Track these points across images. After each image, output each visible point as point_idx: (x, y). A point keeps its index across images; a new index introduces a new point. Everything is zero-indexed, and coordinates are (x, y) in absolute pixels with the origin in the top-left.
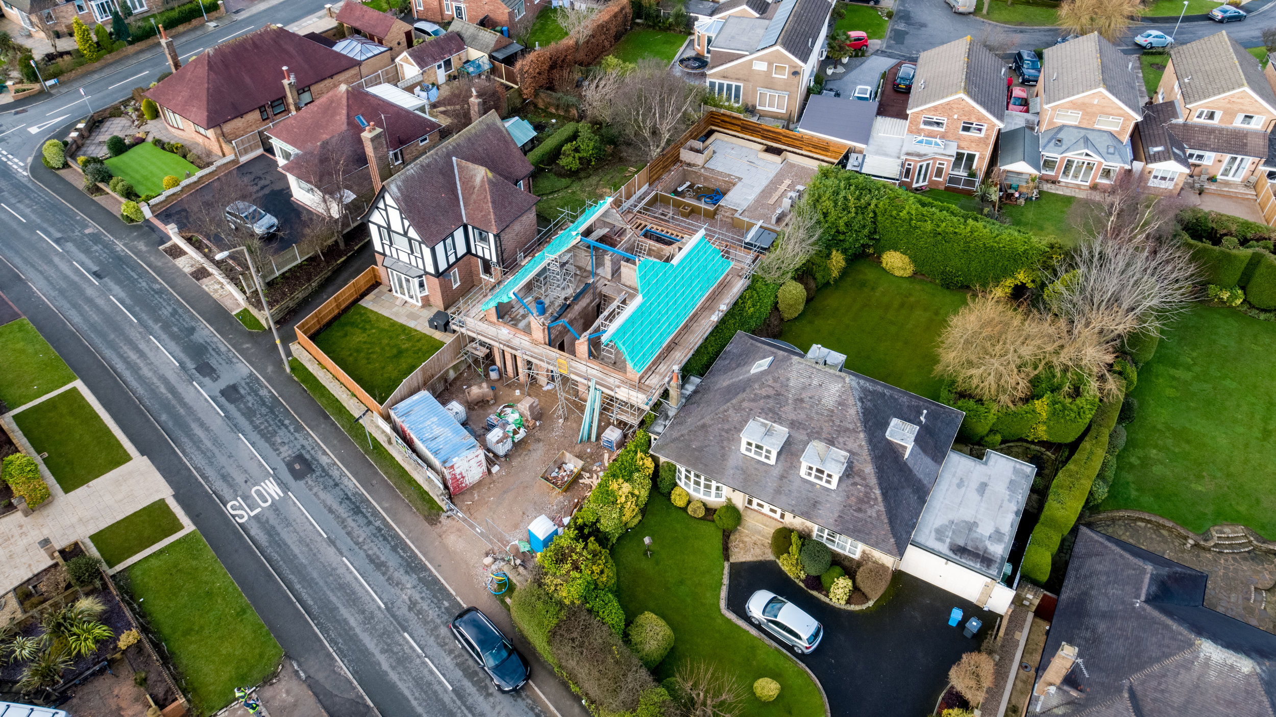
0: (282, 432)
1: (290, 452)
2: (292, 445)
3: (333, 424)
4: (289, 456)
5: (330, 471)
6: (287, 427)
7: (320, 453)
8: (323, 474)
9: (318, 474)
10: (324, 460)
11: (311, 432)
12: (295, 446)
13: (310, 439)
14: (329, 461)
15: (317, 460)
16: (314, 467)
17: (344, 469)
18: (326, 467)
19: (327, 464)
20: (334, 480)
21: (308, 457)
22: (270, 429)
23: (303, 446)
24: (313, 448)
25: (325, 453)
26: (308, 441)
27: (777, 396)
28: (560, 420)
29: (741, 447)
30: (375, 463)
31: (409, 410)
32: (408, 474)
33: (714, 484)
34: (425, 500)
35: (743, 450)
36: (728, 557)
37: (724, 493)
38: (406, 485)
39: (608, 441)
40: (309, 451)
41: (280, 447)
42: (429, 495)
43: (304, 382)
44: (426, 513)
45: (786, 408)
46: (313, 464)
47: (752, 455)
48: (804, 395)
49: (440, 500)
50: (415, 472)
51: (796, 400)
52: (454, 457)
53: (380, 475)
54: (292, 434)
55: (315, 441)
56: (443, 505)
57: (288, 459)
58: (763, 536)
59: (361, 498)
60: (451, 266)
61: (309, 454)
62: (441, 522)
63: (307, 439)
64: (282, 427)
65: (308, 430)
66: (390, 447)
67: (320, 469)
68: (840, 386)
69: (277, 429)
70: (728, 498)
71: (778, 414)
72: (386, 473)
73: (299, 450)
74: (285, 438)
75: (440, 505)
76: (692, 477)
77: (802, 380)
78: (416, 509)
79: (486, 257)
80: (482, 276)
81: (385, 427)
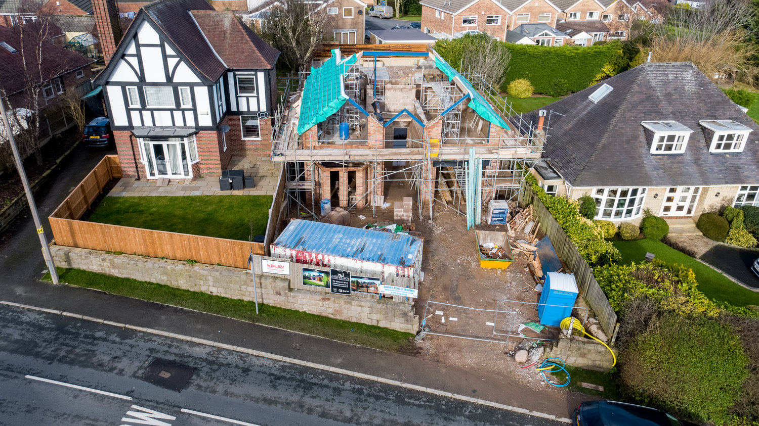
0: (101, 347)
1: (137, 364)
2: (132, 355)
3: (176, 310)
4: (140, 368)
5: (220, 360)
6: (105, 340)
7: (186, 347)
8: (215, 367)
9: (205, 369)
10: (199, 352)
11: (150, 331)
12: (138, 355)
13: (154, 338)
14: (208, 350)
15: (189, 356)
16: (191, 365)
17: (239, 349)
18: (210, 358)
19: (209, 354)
20: (237, 367)
21: (171, 358)
22: (77, 351)
23: (152, 350)
24: (170, 346)
26: (155, 341)
27: (649, 98)
28: (430, 221)
29: (649, 150)
30: (276, 325)
31: (297, 238)
32: (332, 319)
33: (639, 196)
34: (378, 335)
35: (653, 151)
36: (691, 254)
37: (642, 206)
38: (341, 331)
39: (500, 213)
40: (166, 352)
41: (115, 365)
42: (379, 328)
43: (91, 285)
44: (395, 347)
45: (662, 105)
46: (188, 362)
47: (662, 152)
48: (669, 90)
49: (407, 321)
50: (349, 305)
51: (666, 95)
52: (406, 256)
53: (296, 335)
54: (121, 343)
55: (166, 337)
56: (412, 325)
57: (141, 372)
58: (689, 232)
59: (296, 369)
60: (222, 119)
61: (171, 354)
62: (421, 348)
63: (150, 340)
64: (96, 342)
65: (144, 329)
66: (292, 294)
67: (204, 364)
68: (691, 72)
69: (89, 347)
70: (645, 211)
71: (659, 112)
72: (302, 330)
73: (149, 356)
74: (113, 352)
75: (403, 331)
76: (617, 198)
77: (660, 78)
78: (379, 348)
79: (251, 110)
80: (243, 139)
81: (279, 267)
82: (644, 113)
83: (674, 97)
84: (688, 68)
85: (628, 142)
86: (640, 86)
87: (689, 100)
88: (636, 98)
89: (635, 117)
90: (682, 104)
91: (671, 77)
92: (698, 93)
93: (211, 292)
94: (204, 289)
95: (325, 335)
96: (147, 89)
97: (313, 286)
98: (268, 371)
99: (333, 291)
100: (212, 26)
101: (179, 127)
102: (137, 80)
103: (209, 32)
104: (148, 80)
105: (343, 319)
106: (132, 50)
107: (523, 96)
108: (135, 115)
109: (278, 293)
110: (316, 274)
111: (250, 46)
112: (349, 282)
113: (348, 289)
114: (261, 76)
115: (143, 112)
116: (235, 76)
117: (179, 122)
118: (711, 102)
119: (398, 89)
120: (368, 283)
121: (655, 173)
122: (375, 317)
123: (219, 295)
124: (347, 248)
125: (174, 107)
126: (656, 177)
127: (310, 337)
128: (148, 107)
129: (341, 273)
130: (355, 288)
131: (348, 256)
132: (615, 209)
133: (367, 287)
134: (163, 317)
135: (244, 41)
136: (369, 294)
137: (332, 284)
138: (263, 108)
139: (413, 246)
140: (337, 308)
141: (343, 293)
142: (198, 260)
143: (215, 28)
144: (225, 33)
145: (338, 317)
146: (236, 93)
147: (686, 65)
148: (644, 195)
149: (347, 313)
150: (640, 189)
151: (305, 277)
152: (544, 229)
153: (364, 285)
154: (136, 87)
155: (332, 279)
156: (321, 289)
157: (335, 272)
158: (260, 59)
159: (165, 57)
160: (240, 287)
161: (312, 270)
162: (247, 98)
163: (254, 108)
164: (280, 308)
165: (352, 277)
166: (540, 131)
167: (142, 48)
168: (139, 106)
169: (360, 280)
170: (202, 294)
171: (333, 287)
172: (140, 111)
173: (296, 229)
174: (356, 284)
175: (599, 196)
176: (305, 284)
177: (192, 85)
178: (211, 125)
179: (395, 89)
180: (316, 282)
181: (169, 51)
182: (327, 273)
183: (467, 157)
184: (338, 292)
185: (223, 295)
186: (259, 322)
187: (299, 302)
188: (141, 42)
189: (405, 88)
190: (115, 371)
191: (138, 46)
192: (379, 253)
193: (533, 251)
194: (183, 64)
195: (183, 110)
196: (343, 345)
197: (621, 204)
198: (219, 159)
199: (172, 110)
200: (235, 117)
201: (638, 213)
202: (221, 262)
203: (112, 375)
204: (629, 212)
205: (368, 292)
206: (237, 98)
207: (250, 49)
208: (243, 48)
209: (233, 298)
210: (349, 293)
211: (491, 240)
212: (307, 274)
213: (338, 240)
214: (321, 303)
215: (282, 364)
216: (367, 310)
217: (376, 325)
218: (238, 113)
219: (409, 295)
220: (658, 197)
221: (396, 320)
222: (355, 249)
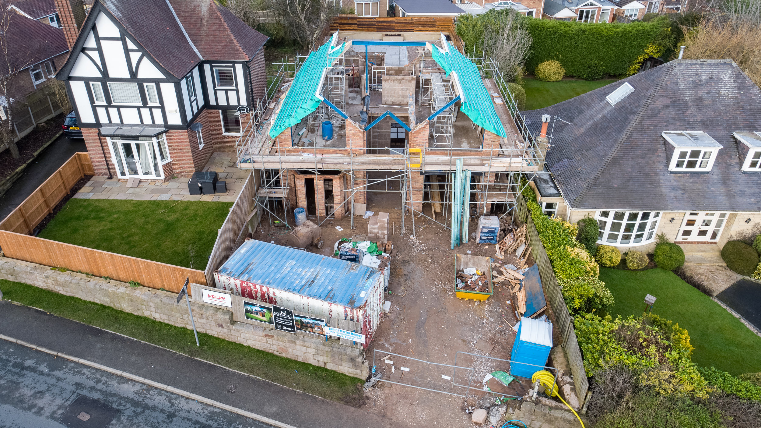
0: (28, 379)
1: (58, 401)
2: (56, 390)
3: (114, 337)
4: (60, 407)
5: (147, 401)
6: (33, 370)
7: (115, 383)
8: (139, 410)
9: (128, 412)
10: (127, 390)
11: (82, 361)
12: (63, 390)
13: (85, 371)
14: (137, 388)
15: (114, 395)
16: (115, 406)
17: (170, 389)
18: (137, 398)
19: (136, 393)
20: (162, 411)
21: (96, 396)
23: (78, 385)
24: (98, 381)
25: (123, 379)
26: (84, 374)
27: (675, 102)
28: (412, 237)
29: (667, 166)
30: (215, 361)
31: (245, 265)
32: (277, 356)
33: (651, 219)
34: (324, 379)
35: (673, 167)
36: (707, 292)
37: (655, 230)
38: (284, 372)
39: (489, 232)
40: (92, 388)
41: (36, 401)
42: (326, 370)
43: (34, 303)
44: (340, 395)
45: (689, 111)
46: (112, 402)
47: (683, 169)
48: (700, 93)
49: (356, 366)
50: (293, 345)
51: (695, 100)
52: (359, 293)
53: (234, 374)
54: (48, 375)
55: (97, 369)
56: (361, 371)
57: (60, 412)
58: (710, 262)
59: (225, 417)
60: (195, 117)
61: (97, 390)
62: (368, 398)
63: (79, 372)
64: (24, 372)
65: (76, 359)
66: (234, 328)
67: (129, 405)
68: (730, 72)
69: (14, 378)
70: (659, 236)
71: (685, 120)
72: (242, 368)
73: (73, 393)
74: (37, 386)
75: (352, 375)
76: (625, 222)
77: (691, 79)
78: (321, 395)
79: (231, 104)
80: (224, 134)
81: (220, 298)
82: (666, 121)
83: (706, 102)
84: (726, 67)
85: (643, 156)
86: (665, 88)
87: (723, 105)
88: (658, 104)
89: (656, 126)
90: (714, 111)
91: (704, 77)
92: (736, 98)
93: (154, 318)
94: (147, 314)
95: (266, 376)
96: (112, 85)
97: (256, 321)
98: (194, 418)
99: (277, 327)
100: (188, 12)
101: (148, 126)
102: (100, 76)
103: (185, 18)
104: (112, 75)
105: (289, 357)
106: (91, 43)
107: (553, 79)
108: (101, 112)
109: (220, 326)
110: (258, 309)
111: (228, 34)
112: (293, 320)
113: (293, 327)
114: (239, 68)
115: (110, 109)
116: (212, 68)
117: (147, 120)
118: (751, 109)
119: (396, 80)
120: (312, 324)
121: (672, 195)
122: (321, 358)
123: (162, 321)
124: (296, 279)
125: (141, 104)
126: (672, 200)
127: (249, 378)
128: (114, 104)
129: (283, 311)
130: (299, 327)
131: (294, 290)
132: (621, 233)
133: (312, 327)
134: (99, 346)
135: (222, 29)
136: (315, 334)
137: (275, 321)
138: (244, 102)
139: (370, 280)
140: (282, 346)
141: (287, 330)
142: (142, 283)
143: (192, 14)
144: (202, 20)
145: (284, 355)
146: (214, 86)
147: (725, 63)
148: (658, 219)
149: (292, 352)
150: (652, 214)
151: (247, 311)
152: (534, 256)
153: (309, 325)
154: (100, 83)
155: (275, 316)
156: (265, 324)
157: (277, 310)
158: (238, 50)
159: (127, 51)
160: (182, 316)
161: (254, 305)
162: (226, 91)
163: (233, 102)
164: (224, 340)
165: (295, 316)
166: (542, 138)
167: (103, 42)
168: (104, 103)
169: (303, 320)
170: (146, 319)
171: (277, 324)
172: (106, 107)
173: (247, 252)
174: (300, 323)
175: (604, 219)
176: (248, 317)
177: (157, 82)
178: (181, 124)
179: (393, 81)
180: (259, 316)
181: (131, 45)
182: (269, 309)
183: (453, 168)
184: (282, 329)
185: (166, 322)
186: (198, 356)
187: (242, 336)
188: (101, 35)
189: (403, 79)
190: (34, 410)
191: (98, 39)
192: (330, 288)
193: (520, 280)
194: (145, 60)
195: (151, 108)
196: (283, 390)
197: (629, 228)
198: (192, 159)
199: (139, 108)
200: (215, 111)
201: (650, 237)
202: (164, 286)
203: (30, 414)
204: (639, 236)
205: (313, 332)
206: (215, 91)
207: (228, 38)
208: (220, 37)
209: (176, 325)
210: (294, 331)
211: (474, 264)
212: (249, 308)
213: (289, 269)
214: (265, 339)
215: (211, 409)
216: (312, 351)
217: (323, 366)
218: (217, 107)
219: (356, 340)
220: (674, 221)
221: (343, 364)
222: (303, 282)
